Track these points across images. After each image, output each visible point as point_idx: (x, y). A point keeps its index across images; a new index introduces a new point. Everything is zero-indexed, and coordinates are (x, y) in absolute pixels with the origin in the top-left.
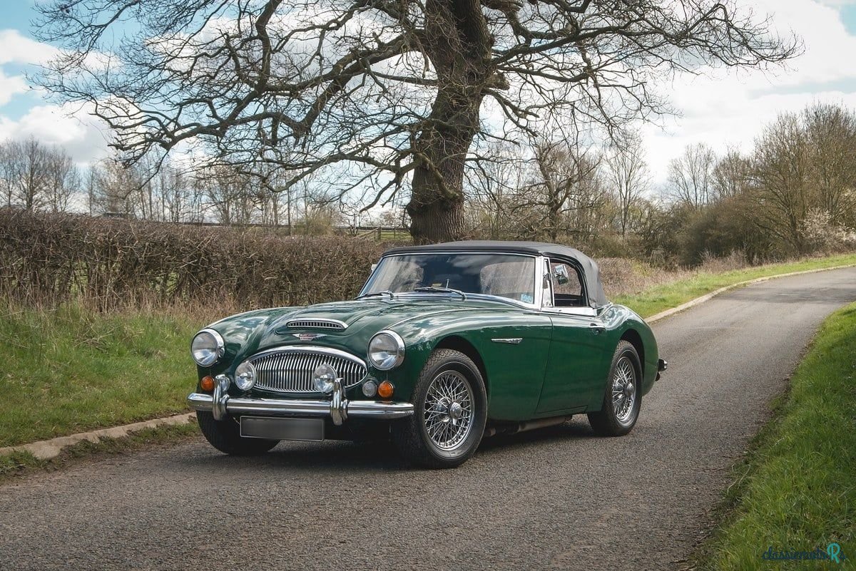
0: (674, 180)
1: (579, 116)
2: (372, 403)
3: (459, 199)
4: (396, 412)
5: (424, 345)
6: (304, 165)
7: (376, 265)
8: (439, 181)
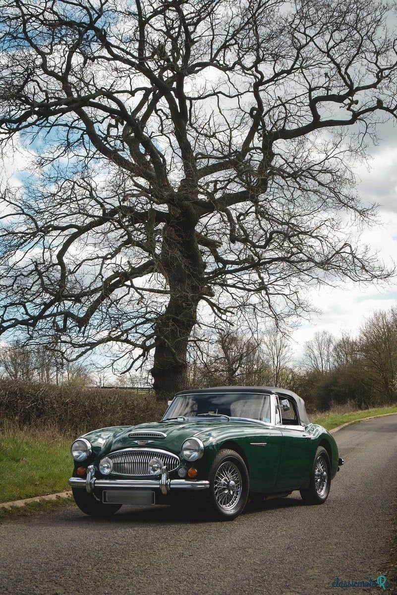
0: (308, 355)
1: (259, 314)
2: (183, 481)
3: (184, 366)
4: (199, 486)
5: (213, 446)
6: (85, 345)
7: (171, 401)
8: (173, 354)
